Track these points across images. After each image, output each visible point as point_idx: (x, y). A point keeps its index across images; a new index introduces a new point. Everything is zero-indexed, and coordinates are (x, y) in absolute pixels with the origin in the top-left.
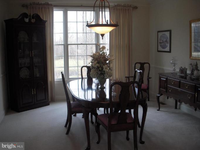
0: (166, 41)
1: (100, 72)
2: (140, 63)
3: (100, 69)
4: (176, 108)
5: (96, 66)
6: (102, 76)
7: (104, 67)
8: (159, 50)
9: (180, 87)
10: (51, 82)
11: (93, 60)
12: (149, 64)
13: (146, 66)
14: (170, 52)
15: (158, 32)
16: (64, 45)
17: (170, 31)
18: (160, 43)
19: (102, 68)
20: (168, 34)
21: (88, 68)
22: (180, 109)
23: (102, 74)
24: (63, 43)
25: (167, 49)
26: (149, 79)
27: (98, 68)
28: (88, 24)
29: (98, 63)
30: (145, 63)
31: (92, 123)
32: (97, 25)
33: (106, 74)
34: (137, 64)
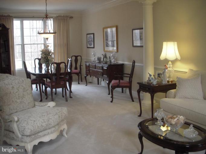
0: (92, 41)
1: (46, 60)
2: (75, 56)
3: (46, 58)
4: (98, 84)
5: (44, 57)
6: (48, 62)
7: (49, 57)
8: (88, 47)
9: (95, 69)
10: (13, 71)
11: (42, 53)
12: (81, 57)
13: (79, 58)
14: (94, 48)
15: (87, 34)
16: (21, 45)
17: (94, 34)
18: (89, 42)
19: (47, 58)
20: (92, 36)
21: (39, 60)
22: (101, 84)
23: (47, 61)
24: (20, 44)
25: (92, 46)
26: (81, 66)
27: (45, 57)
28: (38, 32)
29: (45, 55)
30: (78, 56)
31: (43, 92)
32: (44, 33)
33: (50, 61)
34: (73, 57)
